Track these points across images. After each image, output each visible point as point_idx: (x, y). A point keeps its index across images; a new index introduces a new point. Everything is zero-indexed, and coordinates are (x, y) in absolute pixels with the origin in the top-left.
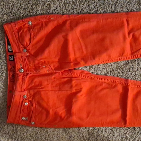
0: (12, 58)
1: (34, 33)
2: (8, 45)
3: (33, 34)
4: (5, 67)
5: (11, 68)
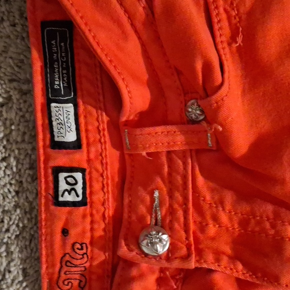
0: (79, 188)
1: (234, 13)
2: (49, 102)
3: (229, 18)
4: (13, 248)
5: (67, 258)
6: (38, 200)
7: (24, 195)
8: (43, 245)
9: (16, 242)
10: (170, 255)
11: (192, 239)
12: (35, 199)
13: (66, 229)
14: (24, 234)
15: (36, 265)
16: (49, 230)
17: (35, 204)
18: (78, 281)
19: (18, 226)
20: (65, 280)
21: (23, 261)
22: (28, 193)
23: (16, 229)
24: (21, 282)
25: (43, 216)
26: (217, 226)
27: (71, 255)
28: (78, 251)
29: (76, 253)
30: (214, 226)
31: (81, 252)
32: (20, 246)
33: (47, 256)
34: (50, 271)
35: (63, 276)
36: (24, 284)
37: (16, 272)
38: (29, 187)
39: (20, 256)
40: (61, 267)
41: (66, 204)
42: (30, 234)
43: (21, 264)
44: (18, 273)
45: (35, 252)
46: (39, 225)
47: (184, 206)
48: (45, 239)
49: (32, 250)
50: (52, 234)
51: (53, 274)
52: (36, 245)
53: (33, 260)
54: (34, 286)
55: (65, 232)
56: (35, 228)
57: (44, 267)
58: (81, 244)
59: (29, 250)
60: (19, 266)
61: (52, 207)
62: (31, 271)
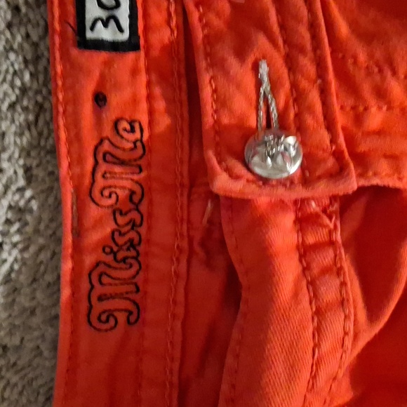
0: (122, 15)
5: (106, 146)
6: (48, 41)
7: (23, 30)
8: (61, 122)
9: (9, 115)
10: (308, 174)
11: (341, 140)
12: (42, 38)
13: (102, 94)
14: (25, 103)
15: (48, 162)
16: (70, 95)
17: (42, 47)
18: (127, 192)
19: (12, 86)
20: (104, 188)
21: (25, 152)
22: (30, 27)
23: (10, 91)
24: (21, 190)
25: (59, 68)
26: (385, 108)
27: (113, 140)
28: (125, 134)
29: (122, 137)
30: (380, 108)
31: (132, 137)
32: (17, 123)
33: (69, 142)
34: (77, 170)
35: (100, 182)
36: (28, 193)
37: (11, 172)
38: (31, 16)
39: (18, 141)
40: (96, 163)
41: (99, 45)
42: (37, 102)
43: (20, 157)
44: (15, 172)
45: (47, 139)
46: (51, 86)
47: (319, 81)
48: (64, 112)
49: (40, 134)
50: (75, 101)
51: (81, 176)
52: (47, 123)
53: (42, 153)
54: (46, 199)
55: (100, 99)
56: (44, 91)
57: (65, 163)
58: (131, 123)
59: (35, 132)
60: (17, 160)
61: (75, 52)
62: (39, 173)
